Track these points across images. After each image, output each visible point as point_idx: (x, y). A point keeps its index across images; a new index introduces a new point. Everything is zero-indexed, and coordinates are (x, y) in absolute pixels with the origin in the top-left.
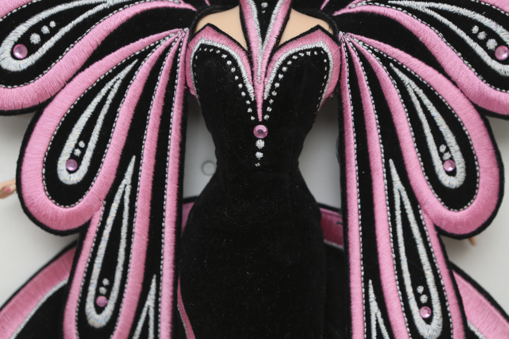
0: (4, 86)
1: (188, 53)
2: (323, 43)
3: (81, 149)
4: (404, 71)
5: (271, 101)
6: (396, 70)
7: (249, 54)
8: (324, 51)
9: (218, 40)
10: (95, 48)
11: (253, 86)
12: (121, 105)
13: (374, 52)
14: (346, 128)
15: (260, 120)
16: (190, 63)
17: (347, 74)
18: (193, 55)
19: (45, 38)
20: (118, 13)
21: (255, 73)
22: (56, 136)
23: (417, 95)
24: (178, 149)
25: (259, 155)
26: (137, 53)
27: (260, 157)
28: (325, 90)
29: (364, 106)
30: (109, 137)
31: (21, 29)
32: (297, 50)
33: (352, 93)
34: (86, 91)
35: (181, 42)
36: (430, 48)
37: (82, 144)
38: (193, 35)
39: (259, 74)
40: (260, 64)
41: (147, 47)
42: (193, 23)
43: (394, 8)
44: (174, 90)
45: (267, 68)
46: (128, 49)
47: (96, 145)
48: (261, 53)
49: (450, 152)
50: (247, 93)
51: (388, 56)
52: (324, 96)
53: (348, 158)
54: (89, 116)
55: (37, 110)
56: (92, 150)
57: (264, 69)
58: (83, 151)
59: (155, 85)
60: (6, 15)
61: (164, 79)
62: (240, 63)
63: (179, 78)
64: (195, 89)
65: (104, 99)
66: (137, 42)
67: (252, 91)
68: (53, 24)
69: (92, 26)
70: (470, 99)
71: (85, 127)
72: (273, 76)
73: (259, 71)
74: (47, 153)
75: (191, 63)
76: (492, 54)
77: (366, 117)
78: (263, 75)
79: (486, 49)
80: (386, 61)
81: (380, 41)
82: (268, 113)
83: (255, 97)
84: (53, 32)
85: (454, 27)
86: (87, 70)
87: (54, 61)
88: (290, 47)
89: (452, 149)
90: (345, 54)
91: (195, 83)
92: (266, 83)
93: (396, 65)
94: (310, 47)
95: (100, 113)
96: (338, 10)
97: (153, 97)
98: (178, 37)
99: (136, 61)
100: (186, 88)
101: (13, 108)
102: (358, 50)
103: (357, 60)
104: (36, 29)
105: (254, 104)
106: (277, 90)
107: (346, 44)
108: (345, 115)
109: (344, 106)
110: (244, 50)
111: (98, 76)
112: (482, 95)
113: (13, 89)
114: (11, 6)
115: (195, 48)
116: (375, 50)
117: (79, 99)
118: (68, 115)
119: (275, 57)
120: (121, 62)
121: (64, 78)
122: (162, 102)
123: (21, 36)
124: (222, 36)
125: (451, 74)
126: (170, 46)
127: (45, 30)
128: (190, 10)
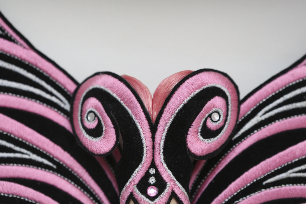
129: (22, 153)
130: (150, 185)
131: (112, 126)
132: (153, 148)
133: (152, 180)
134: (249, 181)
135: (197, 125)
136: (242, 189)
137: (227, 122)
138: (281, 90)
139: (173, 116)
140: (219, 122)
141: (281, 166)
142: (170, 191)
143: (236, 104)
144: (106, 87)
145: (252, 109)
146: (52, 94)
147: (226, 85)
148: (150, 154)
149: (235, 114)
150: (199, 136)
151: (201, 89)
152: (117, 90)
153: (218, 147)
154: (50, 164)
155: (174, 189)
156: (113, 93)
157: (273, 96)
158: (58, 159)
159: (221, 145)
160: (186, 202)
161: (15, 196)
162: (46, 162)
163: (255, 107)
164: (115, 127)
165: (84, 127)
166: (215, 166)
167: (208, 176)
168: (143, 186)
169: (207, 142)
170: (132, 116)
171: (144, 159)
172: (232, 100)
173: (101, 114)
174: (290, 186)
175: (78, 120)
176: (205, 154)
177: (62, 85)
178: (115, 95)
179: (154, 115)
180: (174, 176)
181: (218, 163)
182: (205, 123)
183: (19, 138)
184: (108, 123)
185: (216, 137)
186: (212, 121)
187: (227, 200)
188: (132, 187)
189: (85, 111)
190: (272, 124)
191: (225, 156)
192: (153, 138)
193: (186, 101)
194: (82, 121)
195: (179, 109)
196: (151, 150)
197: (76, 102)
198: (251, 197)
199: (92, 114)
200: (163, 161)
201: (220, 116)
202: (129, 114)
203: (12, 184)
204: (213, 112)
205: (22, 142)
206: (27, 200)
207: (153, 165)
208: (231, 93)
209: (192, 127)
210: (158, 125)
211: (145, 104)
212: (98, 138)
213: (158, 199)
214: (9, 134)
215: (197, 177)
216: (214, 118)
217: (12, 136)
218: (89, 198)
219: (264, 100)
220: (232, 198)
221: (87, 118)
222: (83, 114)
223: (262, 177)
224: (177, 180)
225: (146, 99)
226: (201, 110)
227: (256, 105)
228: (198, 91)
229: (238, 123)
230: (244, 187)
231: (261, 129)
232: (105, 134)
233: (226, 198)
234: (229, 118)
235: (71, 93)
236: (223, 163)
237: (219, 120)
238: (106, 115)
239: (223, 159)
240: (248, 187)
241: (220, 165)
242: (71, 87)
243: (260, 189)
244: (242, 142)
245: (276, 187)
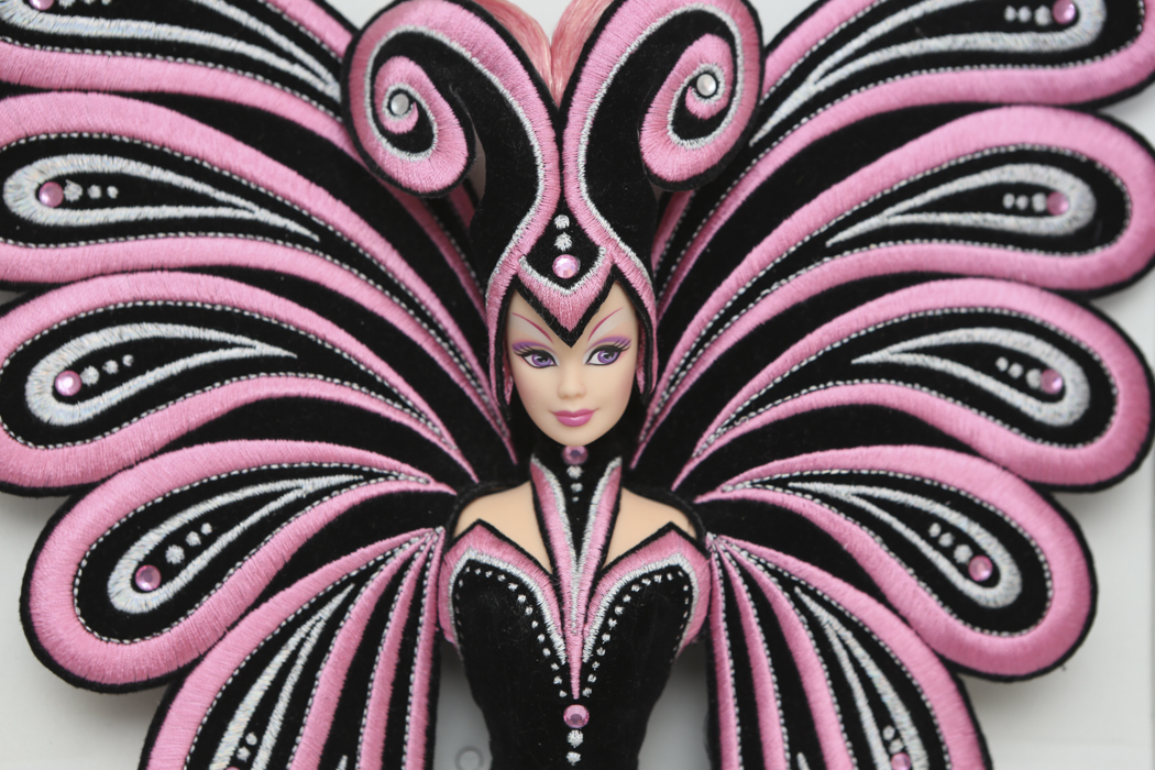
0: (117, 641)
1: (444, 571)
2: (678, 555)
3: (250, 747)
4: (820, 600)
5: (596, 665)
6: (806, 599)
7: (555, 579)
8: (683, 572)
9: (499, 554)
10: (280, 567)
11: (564, 638)
12: (323, 665)
13: (766, 568)
14: (721, 698)
15: (576, 696)
16: (447, 590)
17: (721, 605)
18: (453, 579)
19: (191, 553)
20: (321, 506)
21: (567, 615)
22: (205, 727)
23: (842, 641)
24: (422, 740)
25: (574, 757)
26: (354, 573)
27: (574, 761)
28: (685, 634)
29: (752, 661)
30: (301, 724)
31: (151, 539)
32: (639, 573)
33: (730, 638)
34: (262, 644)
35: (430, 551)
36: (861, 561)
37: (252, 739)
38: (451, 542)
39: (574, 617)
40: (574, 600)
41: (371, 563)
42: (452, 517)
43: (799, 494)
44: (416, 634)
45: (587, 607)
46: (337, 567)
47: (277, 739)
48: (576, 578)
49: (902, 740)
50: (554, 652)
51: (791, 575)
52: (682, 644)
53: (725, 751)
54: (266, 688)
55: (172, 682)
56: (270, 748)
57: (583, 610)
58: (254, 750)
59: (383, 627)
60: (127, 516)
61: (399, 617)
62: (540, 598)
63: (426, 614)
64: (455, 634)
65: (294, 656)
66: (353, 555)
67: (563, 648)
68: (207, 529)
69: (274, 529)
70: (934, 646)
71: (258, 708)
72: (599, 622)
73: (574, 612)
74: (188, 758)
75: (451, 592)
76: (964, 570)
77: (756, 680)
78: (581, 620)
79: (953, 561)
80: (787, 583)
81: (778, 549)
82: (590, 685)
83: (567, 658)
84: (207, 541)
85: (899, 526)
86: (264, 607)
87: (207, 592)
88: (627, 568)
89: (904, 734)
90: (718, 573)
91: (456, 624)
92: (586, 634)
93: (805, 589)
94: (659, 567)
95: (285, 681)
96: (703, 493)
97: (380, 648)
98: (424, 544)
99: (351, 587)
100: (437, 629)
101: (131, 679)
102: (740, 566)
103: (738, 582)
104: (177, 538)
105: (565, 670)
106: (606, 646)
107: (719, 555)
108: (719, 675)
109: (718, 660)
110: (546, 573)
111: (284, 616)
112: (952, 639)
113: (133, 646)
114: (135, 500)
115: (458, 566)
116: (770, 565)
117: (248, 658)
118: (228, 686)
119: (601, 589)
120: (325, 590)
121: (222, 622)
122: (394, 658)
123: (151, 551)
124: (505, 545)
125: (897, 604)
126: (411, 559)
127: (193, 539)
128: (447, 494)
129: (235, 207)
130: (559, 253)
131: (456, 121)
132: (561, 166)
133: (563, 242)
134: (794, 241)
135: (662, 106)
136: (778, 260)
137: (735, 99)
138: (861, 14)
139: (605, 85)
140: (716, 97)
141: (866, 201)
142: (608, 263)
143: (756, 54)
144: (432, 28)
145: (794, 66)
146: (292, 59)
147: (729, 8)
148: (553, 181)
149: (754, 78)
150: (670, 133)
151: (669, 16)
152: (459, 31)
153: (716, 160)
154: (305, 232)
155: (616, 261)
156: (451, 40)
157: (842, 31)
158: (323, 220)
159: (723, 153)
160: (646, 293)
161: (228, 309)
162: (293, 226)
163: (801, 61)
164: (464, 123)
165: (384, 132)
166: (712, 212)
167: (693, 241)
168: (542, 256)
169: (689, 147)
170: (505, 91)
171: (540, 192)
172: (745, 44)
173: (427, 96)
174: (889, 246)
175: (365, 117)
176: (685, 177)
177: (315, 33)
178: (455, 46)
179: (558, 86)
180: (615, 230)
181: (718, 204)
182: (682, 100)
183: (221, 169)
184: (445, 114)
185: (710, 133)
186: (700, 95)
187: (742, 291)
188: (515, 263)
189: (382, 91)
190: (842, 100)
191: (735, 188)
192: (559, 141)
193: (634, 46)
194: (376, 117)
195: (618, 66)
196: (557, 171)
197: (354, 74)
198: (800, 278)
199: (402, 98)
200: (586, 196)
201: (717, 83)
202: (495, 89)
203: (219, 280)
204: (700, 74)
205: (229, 179)
206: (257, 316)
207: (563, 207)
208: (742, 27)
209: (651, 110)
210: (568, 110)
211: (534, 61)
212: (423, 154)
213: (580, 282)
214: (197, 161)
215: (668, 246)
216: (703, 87)
217: (206, 164)
218: (406, 311)
219: (822, 42)
220: (754, 284)
221: (389, 107)
222: (377, 101)
223: (823, 230)
224: (623, 240)
225: (536, 48)
226: (671, 69)
227: (803, 56)
228: (661, 21)
229: (762, 102)
230: (781, 256)
231: (817, 115)
232: (440, 141)
233: (739, 286)
234: (739, 87)
235: (338, 55)
236: (731, 204)
237: (715, 93)
238: (436, 95)
239: (728, 194)
240: (791, 256)
241: (723, 209)
242: (338, 40)
243: (820, 259)
244: (772, 148)
245: (856, 251)
